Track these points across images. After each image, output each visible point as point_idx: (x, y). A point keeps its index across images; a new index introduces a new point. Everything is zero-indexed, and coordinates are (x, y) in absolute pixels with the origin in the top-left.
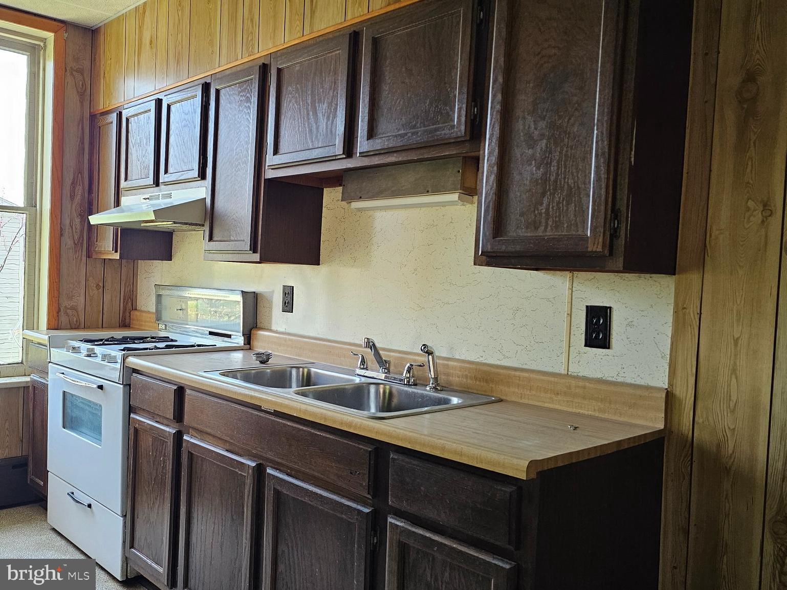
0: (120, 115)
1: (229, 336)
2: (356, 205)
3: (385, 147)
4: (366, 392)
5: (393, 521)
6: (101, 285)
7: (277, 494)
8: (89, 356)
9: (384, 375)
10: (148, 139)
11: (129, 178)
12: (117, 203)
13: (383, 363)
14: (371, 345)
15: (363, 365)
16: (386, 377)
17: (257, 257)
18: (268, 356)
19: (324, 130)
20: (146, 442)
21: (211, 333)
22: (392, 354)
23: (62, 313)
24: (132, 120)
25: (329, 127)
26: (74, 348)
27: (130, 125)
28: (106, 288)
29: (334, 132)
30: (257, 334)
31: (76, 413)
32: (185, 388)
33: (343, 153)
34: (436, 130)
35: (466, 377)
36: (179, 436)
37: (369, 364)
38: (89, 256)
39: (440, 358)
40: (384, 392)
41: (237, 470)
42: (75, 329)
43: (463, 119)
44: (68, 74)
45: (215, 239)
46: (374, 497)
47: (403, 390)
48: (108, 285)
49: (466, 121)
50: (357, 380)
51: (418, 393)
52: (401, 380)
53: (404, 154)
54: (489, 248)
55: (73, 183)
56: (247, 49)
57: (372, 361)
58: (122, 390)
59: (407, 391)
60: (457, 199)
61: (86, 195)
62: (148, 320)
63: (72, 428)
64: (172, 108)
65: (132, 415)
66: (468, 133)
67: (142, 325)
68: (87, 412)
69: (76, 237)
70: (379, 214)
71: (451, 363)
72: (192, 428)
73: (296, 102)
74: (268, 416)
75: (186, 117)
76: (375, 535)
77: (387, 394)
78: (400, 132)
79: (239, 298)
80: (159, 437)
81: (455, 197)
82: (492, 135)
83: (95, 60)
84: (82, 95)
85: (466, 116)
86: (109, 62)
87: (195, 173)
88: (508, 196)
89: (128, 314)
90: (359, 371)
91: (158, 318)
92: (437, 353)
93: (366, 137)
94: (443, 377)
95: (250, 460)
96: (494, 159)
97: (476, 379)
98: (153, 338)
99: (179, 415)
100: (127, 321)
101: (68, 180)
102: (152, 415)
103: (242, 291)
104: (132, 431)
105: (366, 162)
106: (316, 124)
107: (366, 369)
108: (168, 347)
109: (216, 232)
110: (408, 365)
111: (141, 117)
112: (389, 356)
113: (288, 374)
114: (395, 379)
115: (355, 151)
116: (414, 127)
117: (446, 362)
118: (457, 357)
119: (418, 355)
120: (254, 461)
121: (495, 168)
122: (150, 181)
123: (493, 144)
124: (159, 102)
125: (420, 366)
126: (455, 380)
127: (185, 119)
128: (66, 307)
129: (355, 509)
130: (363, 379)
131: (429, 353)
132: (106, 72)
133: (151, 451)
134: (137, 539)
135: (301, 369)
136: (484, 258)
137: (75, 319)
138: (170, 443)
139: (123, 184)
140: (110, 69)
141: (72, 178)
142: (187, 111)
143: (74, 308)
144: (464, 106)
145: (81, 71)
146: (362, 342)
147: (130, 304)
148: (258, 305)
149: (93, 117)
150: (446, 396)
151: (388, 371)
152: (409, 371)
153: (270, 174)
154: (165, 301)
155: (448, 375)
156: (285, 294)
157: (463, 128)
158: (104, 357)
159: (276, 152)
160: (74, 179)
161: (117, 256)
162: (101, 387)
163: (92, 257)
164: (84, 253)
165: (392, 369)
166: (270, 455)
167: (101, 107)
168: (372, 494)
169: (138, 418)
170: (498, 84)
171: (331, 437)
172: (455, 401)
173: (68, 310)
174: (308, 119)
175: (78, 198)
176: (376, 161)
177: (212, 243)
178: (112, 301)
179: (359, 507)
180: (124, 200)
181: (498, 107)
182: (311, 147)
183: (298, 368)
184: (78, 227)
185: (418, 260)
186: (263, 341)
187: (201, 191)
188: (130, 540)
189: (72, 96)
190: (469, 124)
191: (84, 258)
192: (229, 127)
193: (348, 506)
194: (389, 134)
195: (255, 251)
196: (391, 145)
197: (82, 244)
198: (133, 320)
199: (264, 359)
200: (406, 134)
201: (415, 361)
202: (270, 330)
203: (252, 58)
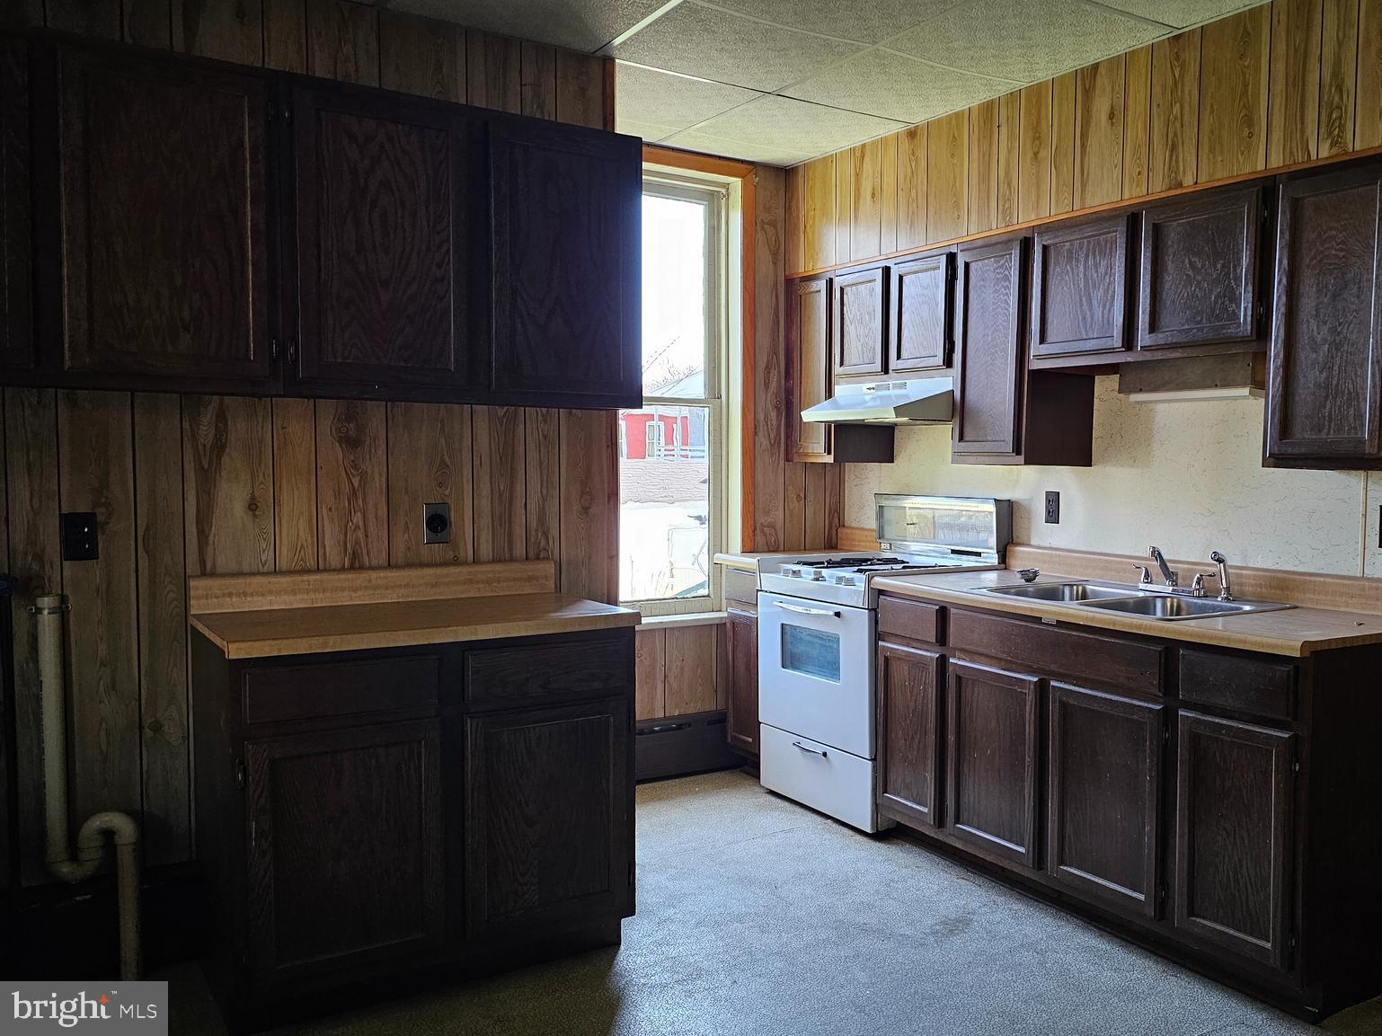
0: (830, 282)
1: (979, 554)
2: (1135, 397)
3: (1169, 342)
4: (1152, 606)
5: (1183, 713)
6: (803, 496)
7: (1063, 705)
8: (817, 580)
9: (1171, 588)
10: (871, 315)
11: (846, 362)
12: (829, 393)
13: (1170, 575)
14: (1157, 554)
15: (1147, 579)
16: (1173, 590)
17: (1021, 458)
18: (1036, 574)
19: (1100, 319)
20: (900, 673)
21: (954, 552)
22: (1180, 565)
23: (758, 532)
24: (847, 290)
25: (1106, 316)
26: (794, 572)
27: (845, 296)
28: (808, 499)
29: (1111, 321)
30: (1014, 551)
31: (800, 649)
32: (949, 608)
33: (1123, 347)
34: (1223, 327)
35: (1260, 586)
36: (942, 661)
37: (1154, 578)
38: (788, 459)
39: (1231, 567)
40: (1172, 606)
41: (1016, 688)
42: (773, 551)
43: (1249, 319)
44: (759, 228)
45: (966, 439)
46: (1165, 695)
47: (1192, 602)
48: (810, 497)
49: (1252, 321)
50: (1141, 594)
51: (1208, 604)
52: (1189, 592)
53: (1189, 350)
54: (1276, 450)
55: (767, 367)
56: (1004, 218)
57: (1157, 575)
58: (867, 615)
59: (1196, 603)
60: (1248, 394)
61: (783, 382)
62: (864, 539)
63: (794, 667)
64: (905, 279)
65: (881, 643)
66: (1254, 334)
67: (855, 546)
68: (817, 645)
69: (772, 436)
70: (1160, 407)
71: (1244, 572)
72: (958, 649)
73: (1066, 285)
74: (1051, 629)
75: (925, 292)
76: (1167, 730)
77: (1175, 608)
78: (1184, 328)
79: (991, 508)
80: (918, 663)
81: (1245, 391)
82: (1277, 337)
83: (790, 209)
84: (775, 254)
85: (1252, 316)
86: (812, 213)
87: (939, 360)
88: (1293, 399)
89: (834, 532)
90: (1142, 586)
91: (881, 536)
92: (1229, 563)
93: (1147, 331)
94: (1236, 587)
95: (1032, 676)
96: (1279, 362)
97: (1271, 587)
98: (878, 560)
99: (942, 638)
100: (834, 541)
101: (762, 364)
102: (907, 640)
103: (995, 500)
104: (881, 661)
105: (1148, 356)
106: (1090, 311)
107: (1151, 583)
108: (904, 568)
109: (967, 430)
110: (1198, 575)
111: (862, 287)
112: (1177, 568)
113: (1061, 593)
114: (1183, 591)
115: (1135, 344)
116: (1199, 322)
117: (1239, 571)
118: (1251, 565)
119: (1210, 565)
120: (1036, 676)
121: (1281, 370)
122: (878, 366)
123: (1279, 346)
124: (887, 272)
125: (1211, 576)
126: (1248, 589)
127: (923, 295)
128: (762, 524)
129: (1146, 708)
130: (1148, 594)
131: (1220, 561)
132: (808, 226)
133: (907, 680)
134: (892, 782)
135: (1075, 587)
136: (1272, 460)
137: (773, 540)
138: (933, 669)
139: (837, 369)
140: (814, 223)
141: (765, 360)
142: (925, 285)
143: (772, 526)
144: (1250, 305)
145: (773, 224)
146: (1148, 553)
147: (836, 520)
148: (1014, 515)
149: (790, 282)
150: (1238, 606)
151: (1174, 583)
152: (1198, 583)
153: (1036, 365)
154: (888, 514)
155: (1241, 585)
156: (1048, 501)
157: (1249, 327)
158: (840, 580)
159: (1042, 340)
160: (768, 362)
161: (830, 459)
162: (838, 614)
163: (792, 461)
164: (782, 455)
165: (1180, 581)
166: (1053, 667)
167: (802, 268)
168: (1163, 690)
169: (889, 645)
170: (1282, 286)
171: (1121, 642)
172: (1247, 608)
173: (765, 529)
174: (1082, 306)
175: (773, 385)
176: (1159, 355)
177: (962, 444)
178: (815, 516)
179: (1150, 706)
180: (838, 390)
181: (1283, 309)
182: (1085, 337)
183: (1071, 586)
184: (774, 423)
185: (1208, 460)
186: (1022, 558)
187: (946, 382)
188: (882, 783)
189: (764, 255)
190: (1255, 324)
191: (782, 462)
192: (983, 307)
193: (1139, 706)
194: (1172, 329)
195: (1018, 453)
196: (1174, 341)
197: (779, 443)
198: (841, 539)
199: (1030, 576)
200: (1191, 329)
201: (1205, 571)
202: (1028, 545)
203: (1009, 229)
